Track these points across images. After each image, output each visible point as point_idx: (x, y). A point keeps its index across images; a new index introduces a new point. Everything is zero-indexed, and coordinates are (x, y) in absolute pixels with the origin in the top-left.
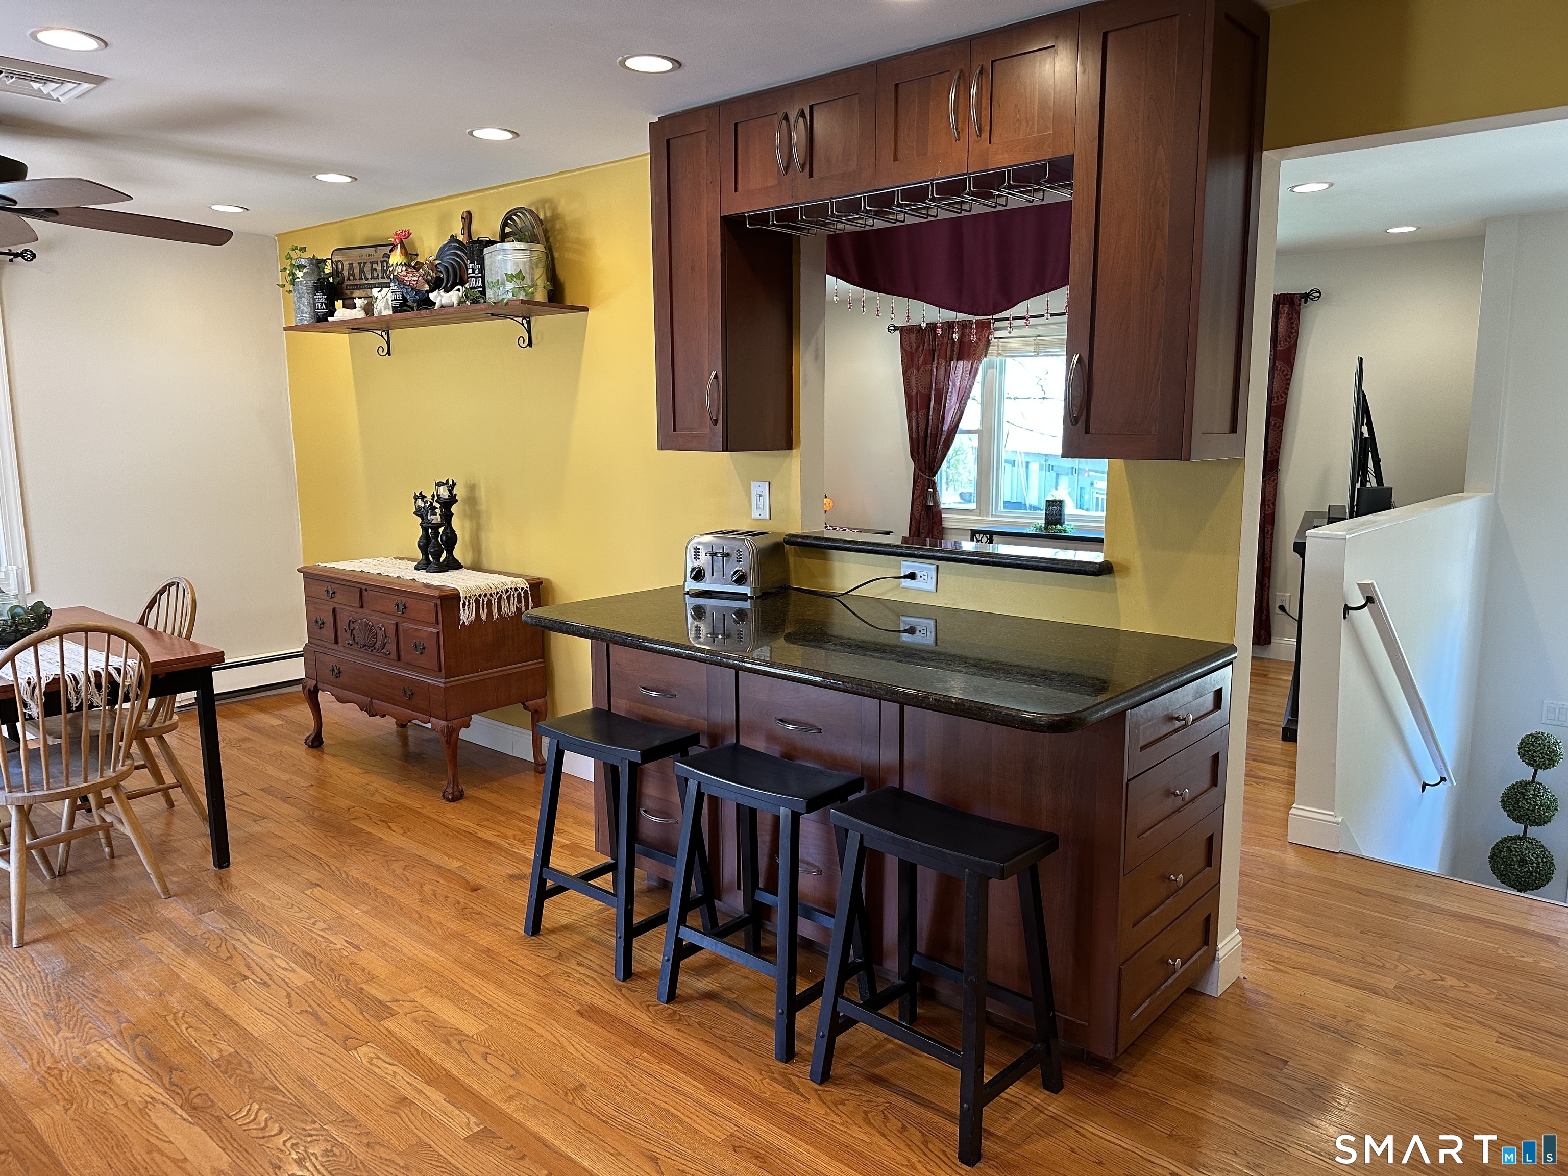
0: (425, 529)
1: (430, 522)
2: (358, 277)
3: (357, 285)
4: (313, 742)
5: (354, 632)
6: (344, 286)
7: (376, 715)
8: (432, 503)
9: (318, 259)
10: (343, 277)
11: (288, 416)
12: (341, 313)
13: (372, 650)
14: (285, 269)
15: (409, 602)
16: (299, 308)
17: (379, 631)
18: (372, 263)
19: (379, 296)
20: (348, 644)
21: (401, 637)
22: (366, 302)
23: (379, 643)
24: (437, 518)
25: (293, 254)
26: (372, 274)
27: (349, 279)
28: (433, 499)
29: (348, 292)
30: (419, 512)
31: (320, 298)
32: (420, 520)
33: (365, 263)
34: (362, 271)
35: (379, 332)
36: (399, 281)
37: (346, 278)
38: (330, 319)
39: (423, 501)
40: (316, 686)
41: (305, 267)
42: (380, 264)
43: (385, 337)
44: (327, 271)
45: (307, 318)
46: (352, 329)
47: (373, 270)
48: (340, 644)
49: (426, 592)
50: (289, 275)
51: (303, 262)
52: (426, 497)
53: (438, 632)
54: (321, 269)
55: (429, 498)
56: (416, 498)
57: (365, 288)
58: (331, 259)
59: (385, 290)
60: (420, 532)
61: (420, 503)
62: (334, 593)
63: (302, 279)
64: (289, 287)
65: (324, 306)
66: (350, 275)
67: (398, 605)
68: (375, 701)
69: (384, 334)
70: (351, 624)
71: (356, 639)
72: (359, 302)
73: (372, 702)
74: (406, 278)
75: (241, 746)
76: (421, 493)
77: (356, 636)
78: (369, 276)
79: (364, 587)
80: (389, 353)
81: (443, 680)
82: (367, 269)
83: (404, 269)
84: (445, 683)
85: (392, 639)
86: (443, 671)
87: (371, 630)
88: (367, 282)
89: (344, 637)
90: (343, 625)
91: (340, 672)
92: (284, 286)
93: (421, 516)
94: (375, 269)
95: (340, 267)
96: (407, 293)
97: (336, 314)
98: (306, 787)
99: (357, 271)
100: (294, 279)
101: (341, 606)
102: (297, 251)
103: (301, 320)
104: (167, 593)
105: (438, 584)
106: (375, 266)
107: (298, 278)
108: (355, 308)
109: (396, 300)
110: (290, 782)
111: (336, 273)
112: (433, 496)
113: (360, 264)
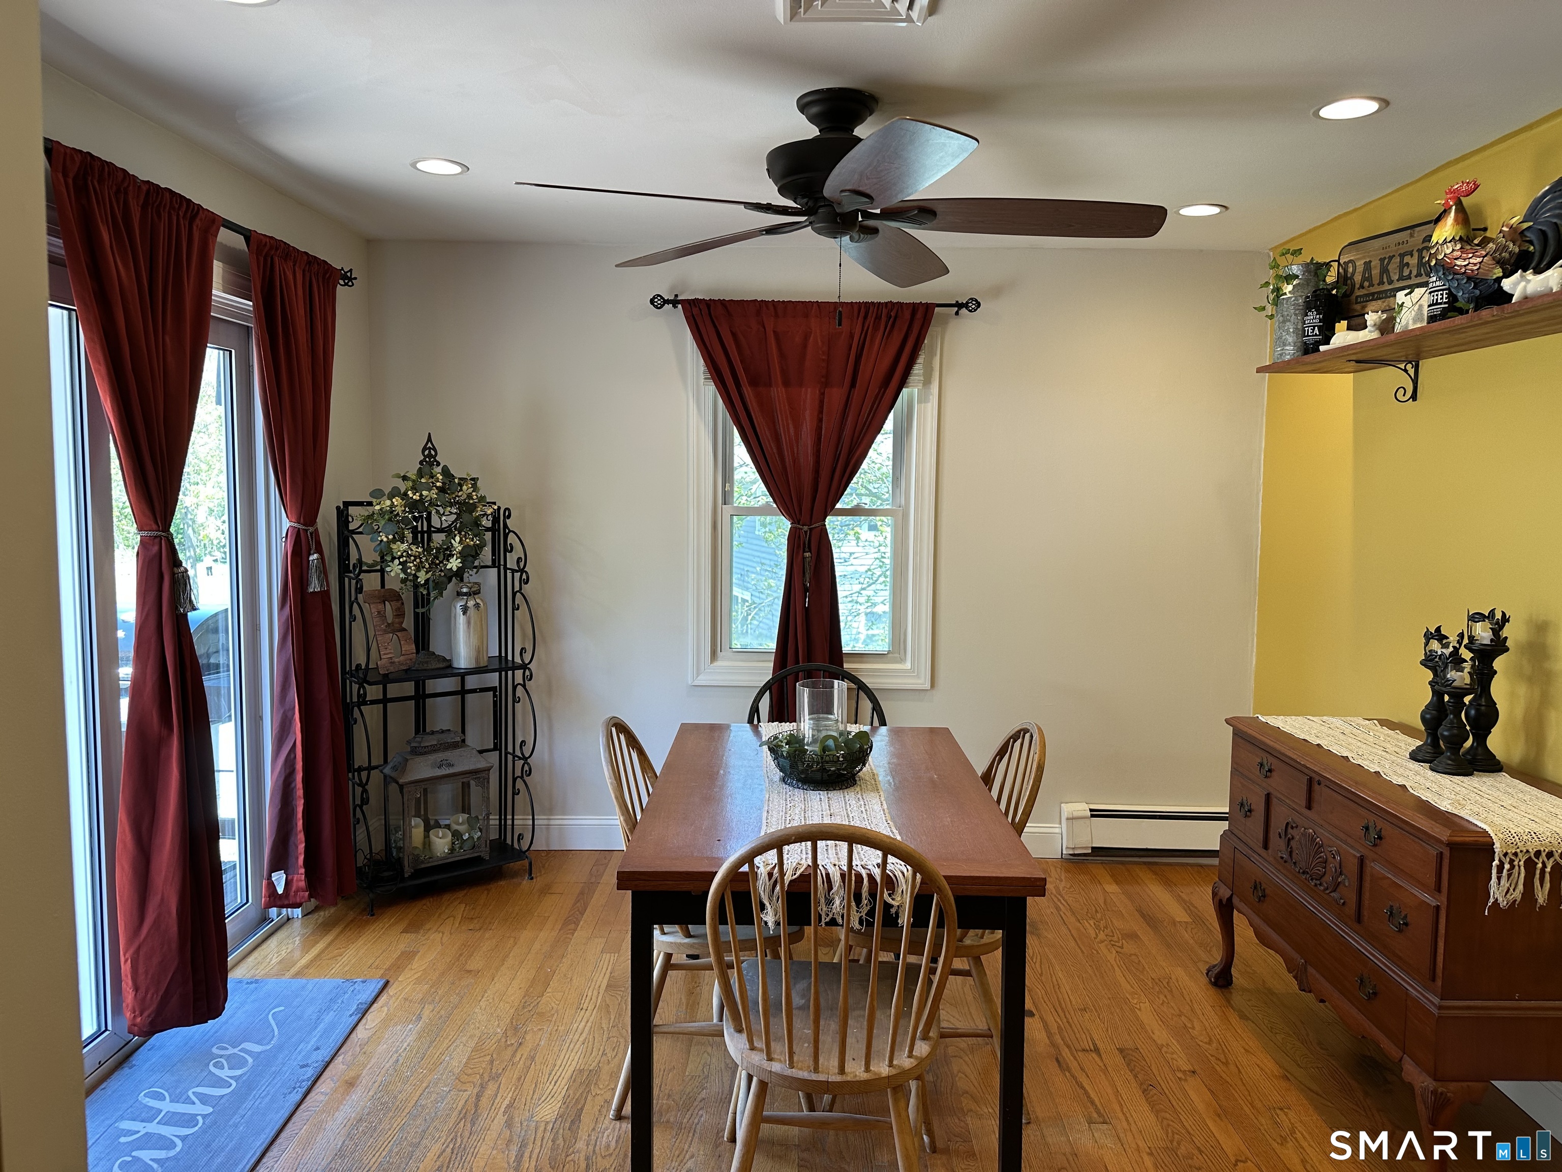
0: (1438, 695)
1: (1449, 683)
2: (1376, 280)
3: (1373, 294)
4: (1218, 977)
5: (1293, 843)
6: (1353, 297)
7: (1310, 992)
8: (1456, 650)
9: (1317, 263)
10: (1353, 285)
11: (1258, 493)
12: (1343, 337)
13: (1316, 885)
14: (1267, 284)
15: (1389, 831)
16: (1280, 337)
17: (1330, 859)
18: (1402, 256)
19: (1408, 301)
20: (1282, 858)
21: (1367, 885)
22: (1385, 316)
23: (1328, 878)
24: (1461, 677)
25: (1282, 261)
26: (1401, 271)
27: (1362, 287)
28: (1460, 642)
29: (1358, 307)
30: (1429, 661)
31: (1313, 318)
32: (1430, 675)
33: (1391, 258)
34: (1384, 270)
35: (1403, 366)
36: (1446, 269)
37: (1357, 286)
38: (1322, 348)
39: (1441, 643)
40: (1230, 899)
41: (1297, 277)
42: (1416, 255)
43: (1412, 372)
44: (1329, 280)
45: (1290, 351)
46: (1357, 362)
47: (1403, 265)
48: (1270, 851)
49: (1423, 823)
50: (1273, 292)
51: (1295, 269)
52: (1447, 638)
53: (1438, 908)
54: (1321, 278)
55: (1453, 639)
56: (1428, 637)
57: (1387, 297)
58: (1338, 261)
59: (1419, 291)
60: (1426, 696)
61: (1435, 645)
62: (1270, 771)
63: (1289, 295)
64: (1270, 310)
65: (1316, 331)
66: (1364, 279)
67: (1367, 828)
68: (1311, 970)
69: (1409, 366)
70: (1290, 830)
71: (1294, 855)
72: (1371, 318)
73: (1306, 969)
74: (1458, 262)
75: (1122, 947)
76: (1438, 629)
77: (1296, 852)
78: (1395, 277)
79: (1317, 778)
80: (1414, 397)
81: (1436, 1000)
82: (1393, 267)
83: (1458, 246)
84: (1440, 1008)
85: (1349, 881)
86: (1439, 982)
87: (1317, 852)
88: (1390, 287)
89: (1277, 843)
90: (1277, 825)
91: (1264, 896)
92: (1264, 308)
93: (1434, 669)
94: (1408, 264)
95: (1350, 270)
96: (1457, 288)
97: (1331, 342)
98: (1184, 1072)
99: (1376, 272)
100: (1278, 297)
101: (1279, 795)
102: (1288, 256)
103: (1281, 355)
104: (1019, 741)
105: (1450, 809)
106: (1407, 259)
107: (1285, 294)
108: (1366, 327)
109: (1437, 304)
110: (1164, 1049)
111: (1344, 279)
112: (1461, 635)
113: (1382, 260)
